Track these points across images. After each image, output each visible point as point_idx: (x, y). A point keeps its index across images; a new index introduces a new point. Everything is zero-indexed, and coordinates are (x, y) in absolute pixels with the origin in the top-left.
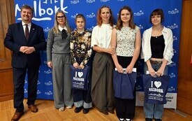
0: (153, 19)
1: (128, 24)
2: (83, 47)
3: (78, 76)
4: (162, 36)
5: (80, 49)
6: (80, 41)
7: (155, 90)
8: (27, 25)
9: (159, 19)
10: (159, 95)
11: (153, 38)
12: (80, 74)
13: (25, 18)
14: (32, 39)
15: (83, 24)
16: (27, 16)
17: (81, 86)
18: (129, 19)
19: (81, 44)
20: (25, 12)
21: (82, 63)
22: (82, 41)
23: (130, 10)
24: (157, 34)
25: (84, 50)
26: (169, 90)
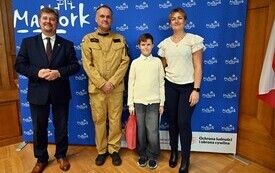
8: (49, 39)
20: (46, 18)
26: (227, 129)
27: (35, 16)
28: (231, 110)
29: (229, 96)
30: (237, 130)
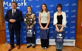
0: (58, 8)
1: (45, 11)
2: (31, 20)
3: (29, 32)
4: (62, 15)
5: (30, 21)
6: (30, 17)
7: (59, 37)
8: (14, 10)
9: (60, 8)
10: (61, 39)
11: (58, 16)
12: (30, 31)
13: (13, 7)
14: (15, 17)
15: (30, 10)
16: (14, 6)
17: (31, 36)
18: (45, 9)
19: (30, 18)
20: (13, 4)
21: (31, 26)
22: (31, 17)
23: (45, 5)
24: (59, 15)
25: (31, 21)
26: (72, 38)
27: (10, 3)
28: (73, 32)
29: (73, 28)
30: (75, 39)
